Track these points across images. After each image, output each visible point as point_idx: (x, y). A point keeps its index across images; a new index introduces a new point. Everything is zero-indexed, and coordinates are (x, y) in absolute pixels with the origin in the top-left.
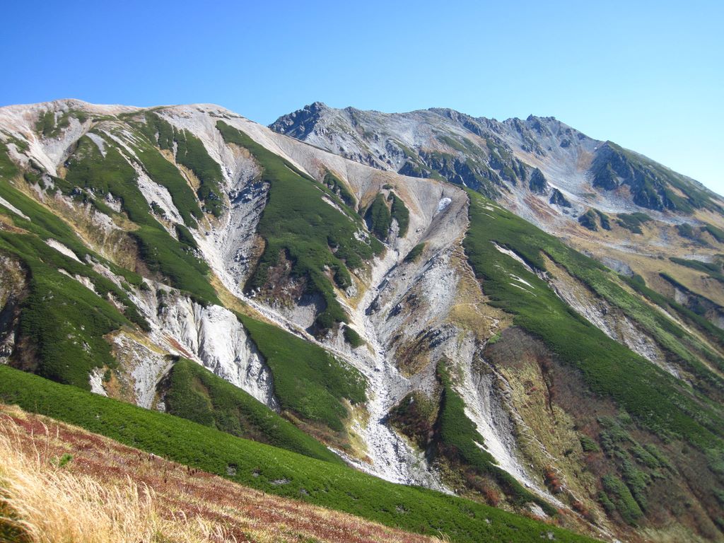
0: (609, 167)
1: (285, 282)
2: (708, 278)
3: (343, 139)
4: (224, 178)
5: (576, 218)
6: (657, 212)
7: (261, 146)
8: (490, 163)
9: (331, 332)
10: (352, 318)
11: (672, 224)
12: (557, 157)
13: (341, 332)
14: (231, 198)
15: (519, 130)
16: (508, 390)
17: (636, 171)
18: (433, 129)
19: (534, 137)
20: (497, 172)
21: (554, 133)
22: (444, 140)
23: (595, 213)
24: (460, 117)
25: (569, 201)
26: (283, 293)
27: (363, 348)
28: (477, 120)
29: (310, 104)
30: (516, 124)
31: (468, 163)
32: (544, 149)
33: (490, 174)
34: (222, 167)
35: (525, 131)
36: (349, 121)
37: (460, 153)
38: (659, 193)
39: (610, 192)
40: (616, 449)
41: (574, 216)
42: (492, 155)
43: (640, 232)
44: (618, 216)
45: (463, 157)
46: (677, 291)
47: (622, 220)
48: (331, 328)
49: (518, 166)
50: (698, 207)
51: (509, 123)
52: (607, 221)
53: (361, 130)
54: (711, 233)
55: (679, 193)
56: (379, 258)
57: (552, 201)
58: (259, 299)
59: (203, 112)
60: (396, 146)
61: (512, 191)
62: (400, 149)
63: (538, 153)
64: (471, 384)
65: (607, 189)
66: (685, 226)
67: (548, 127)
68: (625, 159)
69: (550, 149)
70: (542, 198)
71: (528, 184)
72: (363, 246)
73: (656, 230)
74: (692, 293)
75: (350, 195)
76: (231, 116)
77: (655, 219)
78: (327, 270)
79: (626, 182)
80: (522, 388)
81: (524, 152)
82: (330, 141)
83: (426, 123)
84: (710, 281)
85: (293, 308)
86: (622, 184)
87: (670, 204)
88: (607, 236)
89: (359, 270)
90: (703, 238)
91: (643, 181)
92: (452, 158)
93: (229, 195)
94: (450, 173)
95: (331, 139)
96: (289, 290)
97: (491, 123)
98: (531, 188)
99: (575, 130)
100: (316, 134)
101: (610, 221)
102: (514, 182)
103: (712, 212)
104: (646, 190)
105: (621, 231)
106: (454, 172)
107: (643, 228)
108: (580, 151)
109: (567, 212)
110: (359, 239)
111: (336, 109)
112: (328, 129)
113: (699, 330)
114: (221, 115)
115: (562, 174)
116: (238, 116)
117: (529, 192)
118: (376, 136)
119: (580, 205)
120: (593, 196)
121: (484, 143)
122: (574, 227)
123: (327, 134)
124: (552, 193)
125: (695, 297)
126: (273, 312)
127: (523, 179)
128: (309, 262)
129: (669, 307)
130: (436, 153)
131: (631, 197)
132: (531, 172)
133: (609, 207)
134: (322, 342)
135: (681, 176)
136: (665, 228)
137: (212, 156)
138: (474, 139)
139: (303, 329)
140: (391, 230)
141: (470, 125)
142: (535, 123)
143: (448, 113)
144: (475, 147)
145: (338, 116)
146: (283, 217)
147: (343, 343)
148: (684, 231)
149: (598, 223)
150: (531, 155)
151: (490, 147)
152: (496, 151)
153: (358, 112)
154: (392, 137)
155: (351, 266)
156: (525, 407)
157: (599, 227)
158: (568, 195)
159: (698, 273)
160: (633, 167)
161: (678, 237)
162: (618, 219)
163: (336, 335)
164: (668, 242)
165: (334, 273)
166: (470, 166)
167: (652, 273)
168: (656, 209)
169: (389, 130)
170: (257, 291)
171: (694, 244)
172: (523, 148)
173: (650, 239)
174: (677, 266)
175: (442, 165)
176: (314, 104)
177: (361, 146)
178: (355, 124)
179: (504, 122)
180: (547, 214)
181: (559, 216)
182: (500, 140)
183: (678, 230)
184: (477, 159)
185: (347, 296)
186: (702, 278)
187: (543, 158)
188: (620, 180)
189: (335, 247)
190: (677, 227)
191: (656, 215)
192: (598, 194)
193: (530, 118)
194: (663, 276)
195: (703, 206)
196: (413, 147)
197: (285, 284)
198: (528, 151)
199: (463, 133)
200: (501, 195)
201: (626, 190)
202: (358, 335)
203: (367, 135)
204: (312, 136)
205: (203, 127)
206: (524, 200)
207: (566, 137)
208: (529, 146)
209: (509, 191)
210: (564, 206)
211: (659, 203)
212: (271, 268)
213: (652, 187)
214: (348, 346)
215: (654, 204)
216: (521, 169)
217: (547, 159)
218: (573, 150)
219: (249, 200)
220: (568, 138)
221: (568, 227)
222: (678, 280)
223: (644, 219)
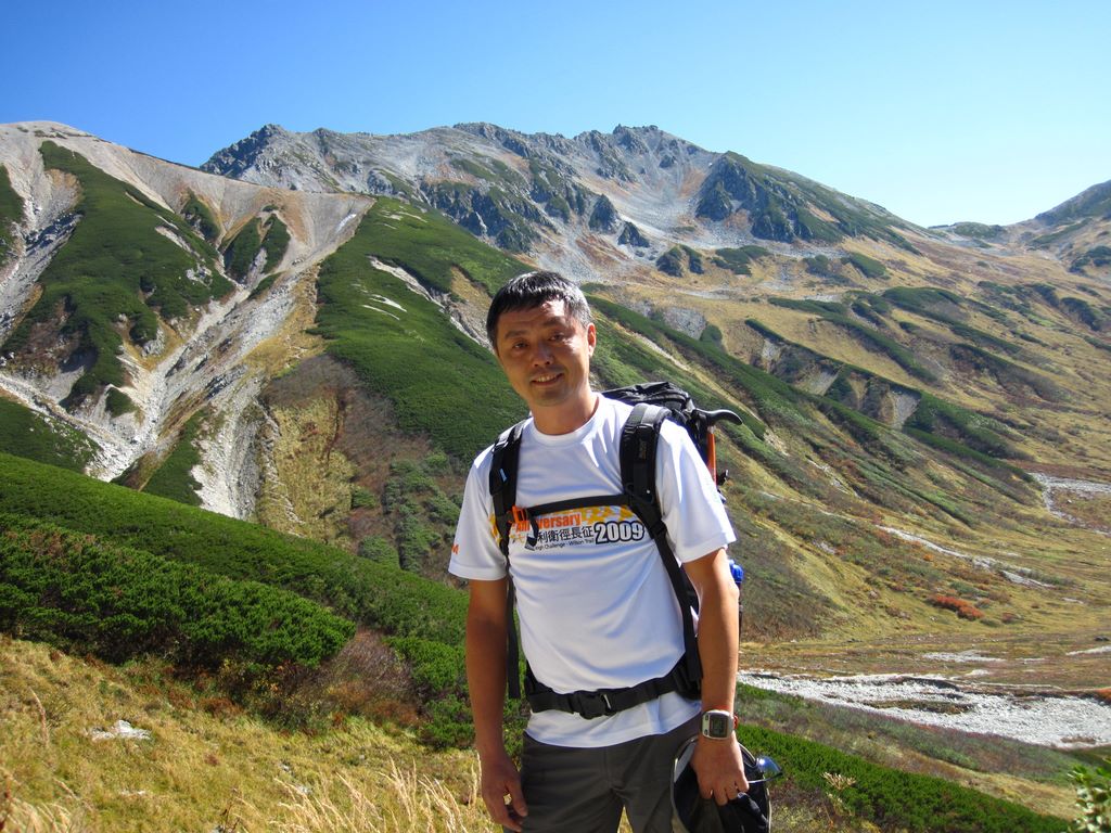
0: (720, 188)
1: (51, 342)
2: (819, 320)
3: (299, 173)
4: (25, 216)
5: (654, 262)
6: (785, 244)
7: (101, 171)
8: (532, 193)
9: (88, 400)
10: (134, 381)
11: (799, 258)
12: (652, 183)
13: (103, 398)
14: (28, 242)
15: (597, 147)
17: (758, 188)
18: (448, 150)
19: (621, 156)
20: (541, 208)
21: (652, 147)
22: (461, 165)
23: (682, 251)
24: (499, 132)
25: (647, 237)
26: (46, 358)
27: (129, 416)
28: (531, 137)
29: (258, 130)
30: (593, 140)
31: (491, 195)
32: (630, 171)
33: (526, 207)
34: (27, 202)
35: (606, 148)
36: (317, 148)
37: (482, 181)
38: (789, 217)
39: (718, 223)
40: (404, 501)
41: (651, 259)
42: (536, 181)
43: (748, 273)
44: (718, 252)
45: (484, 186)
46: (767, 342)
47: (721, 258)
48: (91, 393)
49: (574, 194)
50: (852, 234)
51: (583, 139)
52: (698, 261)
53: (331, 160)
54: (857, 265)
55: (825, 216)
56: (218, 303)
57: (622, 241)
58: (10, 369)
59: (26, 131)
60: (383, 178)
61: (561, 229)
62: (387, 182)
63: (623, 179)
64: (231, 437)
65: (715, 218)
66: (820, 259)
67: (643, 141)
68: (743, 172)
69: (643, 172)
70: (606, 238)
71: (587, 219)
72: (198, 287)
73: (774, 268)
74: (788, 343)
75: (213, 225)
76: (70, 135)
77: (776, 252)
78: (121, 321)
79: (743, 206)
80: (297, 432)
81: (600, 178)
82: (277, 178)
83: (440, 143)
84: (821, 325)
85: (55, 375)
86: (737, 211)
87: (806, 231)
88: (696, 282)
89: (179, 320)
90: (844, 273)
91: (767, 202)
92: (469, 189)
93: (27, 239)
94: (463, 211)
95: (280, 175)
96: (55, 352)
97: (553, 142)
98: (592, 225)
99: (683, 142)
100: (258, 169)
101: (702, 260)
102: (565, 218)
103: (876, 240)
104: (769, 213)
105: (719, 273)
106: (470, 209)
107: (754, 267)
108: (687, 171)
109: (641, 255)
110: (195, 278)
111: (299, 134)
112: (276, 161)
113: (705, 366)
114: (54, 134)
115: (655, 204)
116: (82, 133)
117: (588, 231)
118: (355, 167)
119: (662, 243)
120: (691, 229)
121: (525, 164)
122: (646, 273)
123: (274, 168)
124: (622, 228)
125: (788, 348)
126: (26, 384)
127: (581, 212)
128: (92, 311)
129: (663, 338)
130: (446, 185)
131: (748, 227)
132: (593, 201)
133: (708, 242)
134: (73, 414)
135: (850, 199)
136: (787, 265)
137: (16, 190)
138: (511, 161)
139: (57, 401)
140: (254, 265)
141: (512, 144)
142: (625, 137)
143: (480, 130)
144: (510, 171)
145: (300, 142)
146: (83, 257)
147: (103, 411)
148: (816, 267)
149: (684, 265)
150: (610, 182)
151: (534, 170)
152: (542, 175)
153: (331, 136)
154: (379, 167)
155: (166, 316)
156: (290, 457)
157: (685, 270)
158: (646, 229)
159: (806, 316)
160: (755, 184)
161: (804, 274)
162: (716, 256)
163: (96, 403)
164: (789, 282)
165: (133, 325)
166: (494, 198)
167: (735, 321)
168: (782, 240)
169: (378, 158)
170: (8, 358)
171: (826, 283)
172: (599, 172)
173: (761, 280)
174: (778, 310)
175: (452, 200)
176: (263, 131)
177: (325, 181)
178: (325, 151)
179: (575, 138)
180: (609, 259)
181: (628, 260)
182: (559, 161)
183: (807, 266)
184: (508, 188)
185: (144, 354)
186: (811, 321)
187: (630, 185)
188: (735, 204)
189: (150, 290)
190: (805, 260)
191: (785, 251)
192: (700, 226)
193: (618, 130)
194: (749, 323)
195: (861, 232)
196: (413, 179)
197: (50, 345)
198: (607, 176)
199: (494, 152)
200: (539, 237)
201: (742, 218)
202: (130, 400)
203: (340, 166)
204: (251, 172)
205: (18, 152)
206: (577, 242)
207: (669, 153)
208: (609, 168)
209: (555, 232)
210: (639, 245)
211: (788, 231)
212: (39, 324)
213: (780, 209)
214: (108, 415)
215: (780, 233)
216: (578, 198)
217: (636, 186)
218: (678, 171)
219: (51, 241)
220: (670, 151)
221: (636, 274)
222: (772, 328)
223: (754, 253)
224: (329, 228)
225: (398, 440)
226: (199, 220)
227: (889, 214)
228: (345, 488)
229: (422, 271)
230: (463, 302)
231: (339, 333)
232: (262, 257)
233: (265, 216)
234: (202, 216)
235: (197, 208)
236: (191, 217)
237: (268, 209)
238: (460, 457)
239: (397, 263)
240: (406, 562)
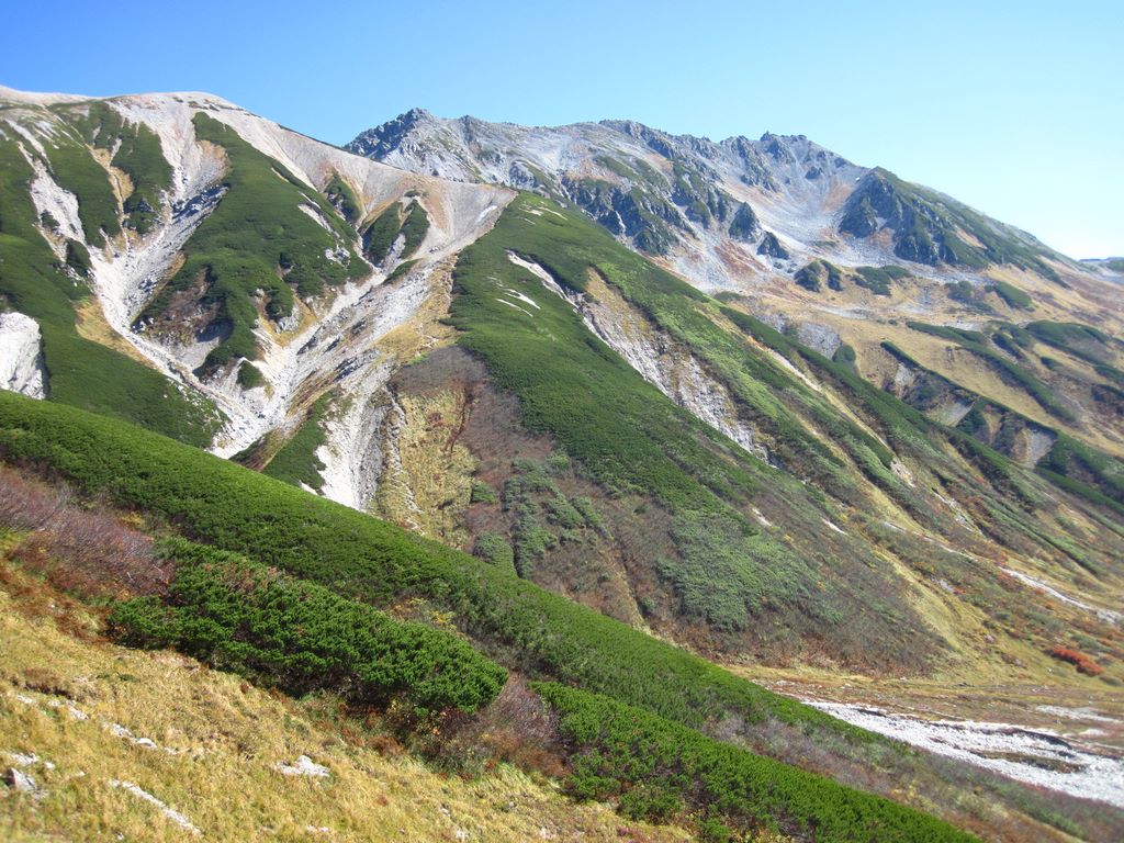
0: (866, 204)
1: (190, 311)
2: (957, 349)
3: (442, 158)
4: (173, 185)
5: (792, 274)
6: (928, 267)
7: (249, 144)
8: (674, 196)
9: (221, 371)
10: (266, 356)
11: (942, 282)
12: (797, 194)
13: (235, 370)
14: (175, 211)
15: (743, 154)
16: (399, 425)
17: (905, 207)
18: (593, 146)
19: (766, 164)
20: (681, 211)
21: (799, 157)
22: (604, 162)
23: (822, 266)
24: (645, 131)
25: (787, 249)
26: (183, 326)
27: (259, 390)
28: (677, 138)
29: (405, 113)
30: (740, 146)
31: (633, 195)
32: (775, 180)
33: (666, 210)
34: (176, 171)
35: (752, 155)
36: (462, 135)
37: (624, 180)
38: (935, 239)
39: (861, 240)
40: (523, 500)
41: (789, 271)
42: (678, 184)
43: (887, 293)
44: (858, 270)
45: (626, 185)
46: (902, 367)
47: (861, 276)
48: (224, 364)
49: (716, 199)
50: (999, 262)
51: (730, 144)
52: (838, 277)
53: (475, 148)
54: (1001, 294)
55: (972, 241)
56: (354, 284)
57: (761, 251)
58: (148, 334)
59: (181, 101)
60: (525, 169)
61: (700, 235)
62: (529, 174)
63: (767, 187)
64: (357, 420)
65: (859, 235)
66: (963, 285)
67: (791, 150)
68: (891, 190)
69: (788, 182)
70: (746, 247)
71: (727, 225)
72: (337, 267)
73: (915, 291)
74: (923, 370)
75: (355, 206)
76: (222, 107)
77: (918, 275)
78: (258, 296)
79: (888, 225)
80: (423, 422)
81: (743, 185)
82: (420, 162)
83: (584, 138)
84: (959, 353)
85: (190, 344)
86: (881, 229)
87: (950, 255)
88: (833, 299)
89: (314, 298)
90: (987, 302)
91: (913, 223)
92: (611, 187)
93: (174, 207)
94: (603, 208)
95: (423, 160)
96: (193, 321)
97: (698, 145)
98: (732, 232)
99: (832, 154)
100: (402, 152)
101: (842, 277)
102: (706, 223)
103: (1023, 270)
104: (915, 234)
105: (858, 291)
106: (610, 207)
107: (894, 288)
108: (833, 185)
109: (780, 266)
110: (333, 259)
111: (445, 119)
112: (421, 145)
113: (837, 388)
114: (207, 106)
115: (798, 216)
116: (233, 106)
117: (727, 238)
118: (498, 156)
119: (803, 256)
120: (832, 245)
121: (669, 165)
122: (783, 286)
123: (418, 152)
124: (763, 238)
125: (923, 374)
126: (162, 350)
127: (722, 218)
128: (230, 283)
129: (796, 355)
130: (587, 181)
131: (892, 246)
132: (735, 208)
133: (849, 259)
134: (206, 384)
135: (1000, 225)
136: (928, 288)
137: (168, 158)
138: (655, 162)
139: (191, 369)
140: (392, 249)
141: (657, 144)
142: (773, 146)
143: (626, 128)
144: (653, 172)
145: (445, 128)
146: (226, 229)
147: (234, 383)
148: (958, 293)
149: (822, 280)
150: (754, 190)
151: (677, 172)
152: (685, 178)
153: (477, 123)
154: (522, 158)
155: (302, 293)
156: (414, 446)
157: (823, 285)
158: (786, 241)
159: (944, 343)
160: (902, 202)
161: (945, 299)
162: (856, 274)
163: (228, 374)
164: (929, 307)
165: (269, 300)
166: (635, 198)
167: (870, 343)
168: (926, 263)
169: (521, 150)
170: (148, 323)
171: (968, 311)
172: (743, 179)
173: (900, 303)
174: (915, 334)
175: (593, 197)
176: (411, 112)
177: (468, 169)
178: (470, 139)
179: (721, 143)
180: (747, 268)
181: (766, 271)
182: (705, 166)
183: (949, 291)
184: (650, 189)
185: (278, 330)
186: (948, 349)
187: (773, 194)
188: (880, 221)
189: (289, 267)
190: (948, 285)
191: (927, 274)
192: (842, 242)
193: (766, 137)
194: (884, 345)
195: (1008, 260)
196: (555, 173)
197: (189, 313)
198: (751, 183)
199: (638, 151)
200: (677, 240)
201: (886, 237)
202: (261, 374)
203: (483, 155)
204: (395, 154)
205: (172, 121)
206: (716, 248)
207: (816, 164)
208: (753, 175)
209: (694, 236)
210: (779, 257)
211: (932, 253)
212: (179, 292)
213: (926, 230)
214: (239, 388)
215: (924, 255)
216: (720, 204)
217: (780, 196)
218: (823, 183)
219: (196, 211)
220: (818, 164)
221: (772, 286)
222: (908, 353)
223: (896, 274)
224: (469, 218)
225: (523, 439)
226: (341, 201)
227: (1039, 244)
228: (465, 482)
229: (559, 269)
230: (597, 303)
231: (471, 326)
232: (400, 242)
233: (406, 201)
234: (344, 197)
235: (340, 189)
236: (333, 197)
237: (410, 195)
238: (583, 460)
239: (534, 259)
240: (520, 562)
